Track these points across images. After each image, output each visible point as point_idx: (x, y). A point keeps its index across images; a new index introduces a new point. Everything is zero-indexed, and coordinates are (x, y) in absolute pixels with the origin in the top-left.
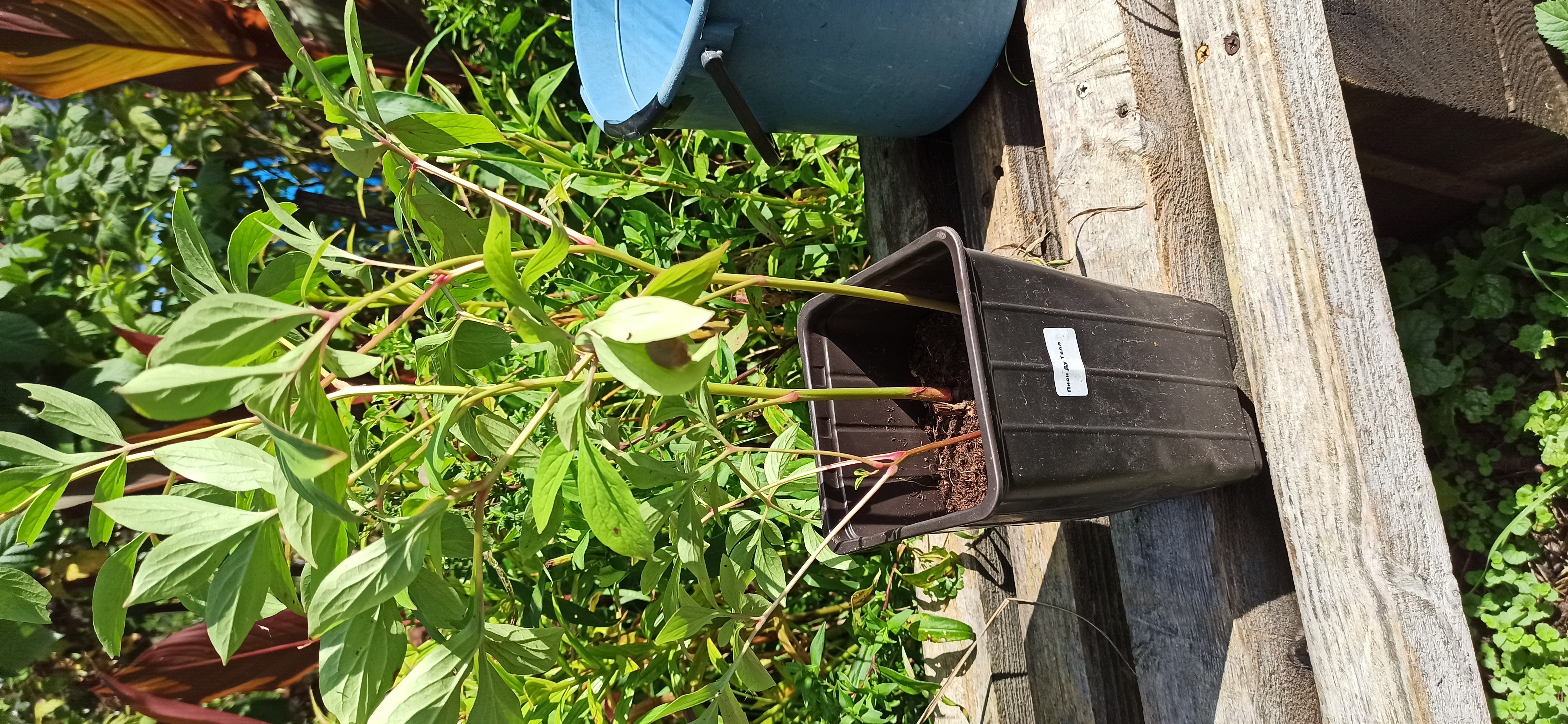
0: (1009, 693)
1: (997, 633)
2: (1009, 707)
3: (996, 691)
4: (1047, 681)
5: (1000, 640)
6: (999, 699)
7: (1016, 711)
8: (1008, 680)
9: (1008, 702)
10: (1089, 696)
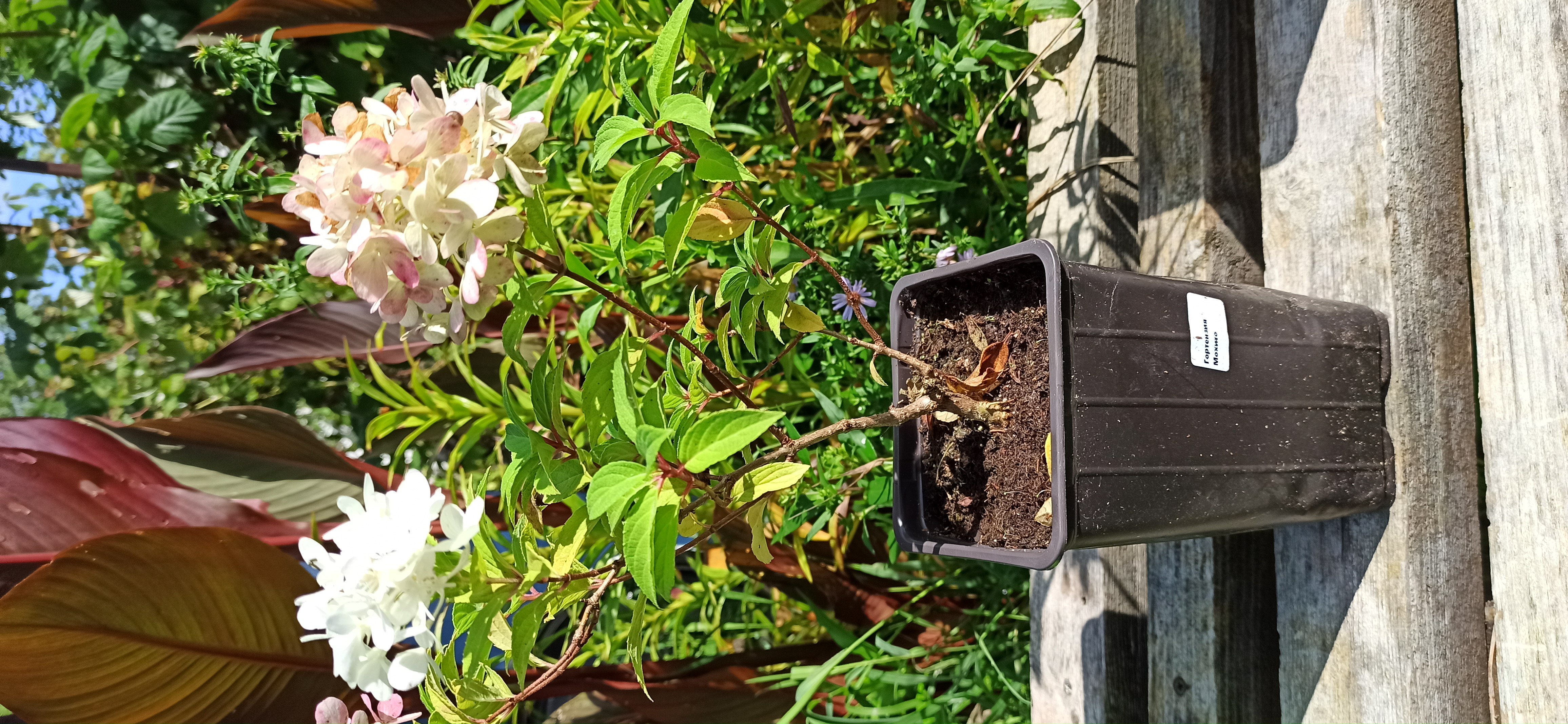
0: (1113, 78)
1: (1108, 17)
2: (1110, 91)
3: (1099, 71)
4: (1156, 35)
5: (1111, 25)
6: (1101, 80)
7: (1118, 97)
8: (1114, 65)
9: (1110, 86)
10: (1198, 31)
